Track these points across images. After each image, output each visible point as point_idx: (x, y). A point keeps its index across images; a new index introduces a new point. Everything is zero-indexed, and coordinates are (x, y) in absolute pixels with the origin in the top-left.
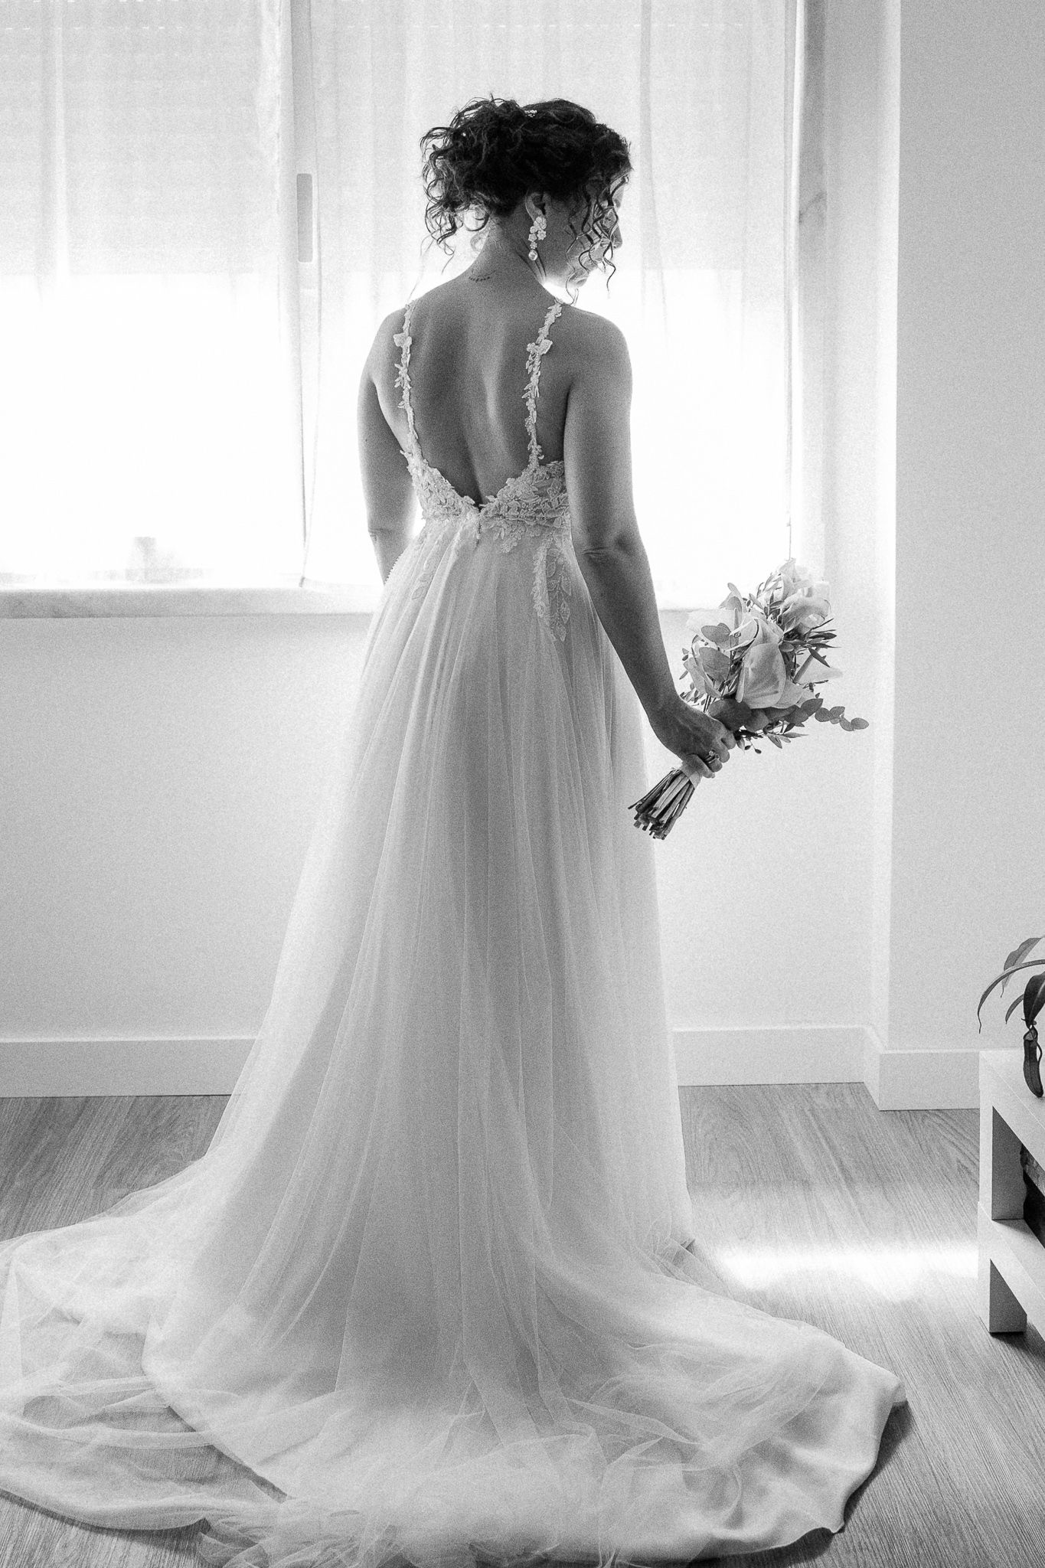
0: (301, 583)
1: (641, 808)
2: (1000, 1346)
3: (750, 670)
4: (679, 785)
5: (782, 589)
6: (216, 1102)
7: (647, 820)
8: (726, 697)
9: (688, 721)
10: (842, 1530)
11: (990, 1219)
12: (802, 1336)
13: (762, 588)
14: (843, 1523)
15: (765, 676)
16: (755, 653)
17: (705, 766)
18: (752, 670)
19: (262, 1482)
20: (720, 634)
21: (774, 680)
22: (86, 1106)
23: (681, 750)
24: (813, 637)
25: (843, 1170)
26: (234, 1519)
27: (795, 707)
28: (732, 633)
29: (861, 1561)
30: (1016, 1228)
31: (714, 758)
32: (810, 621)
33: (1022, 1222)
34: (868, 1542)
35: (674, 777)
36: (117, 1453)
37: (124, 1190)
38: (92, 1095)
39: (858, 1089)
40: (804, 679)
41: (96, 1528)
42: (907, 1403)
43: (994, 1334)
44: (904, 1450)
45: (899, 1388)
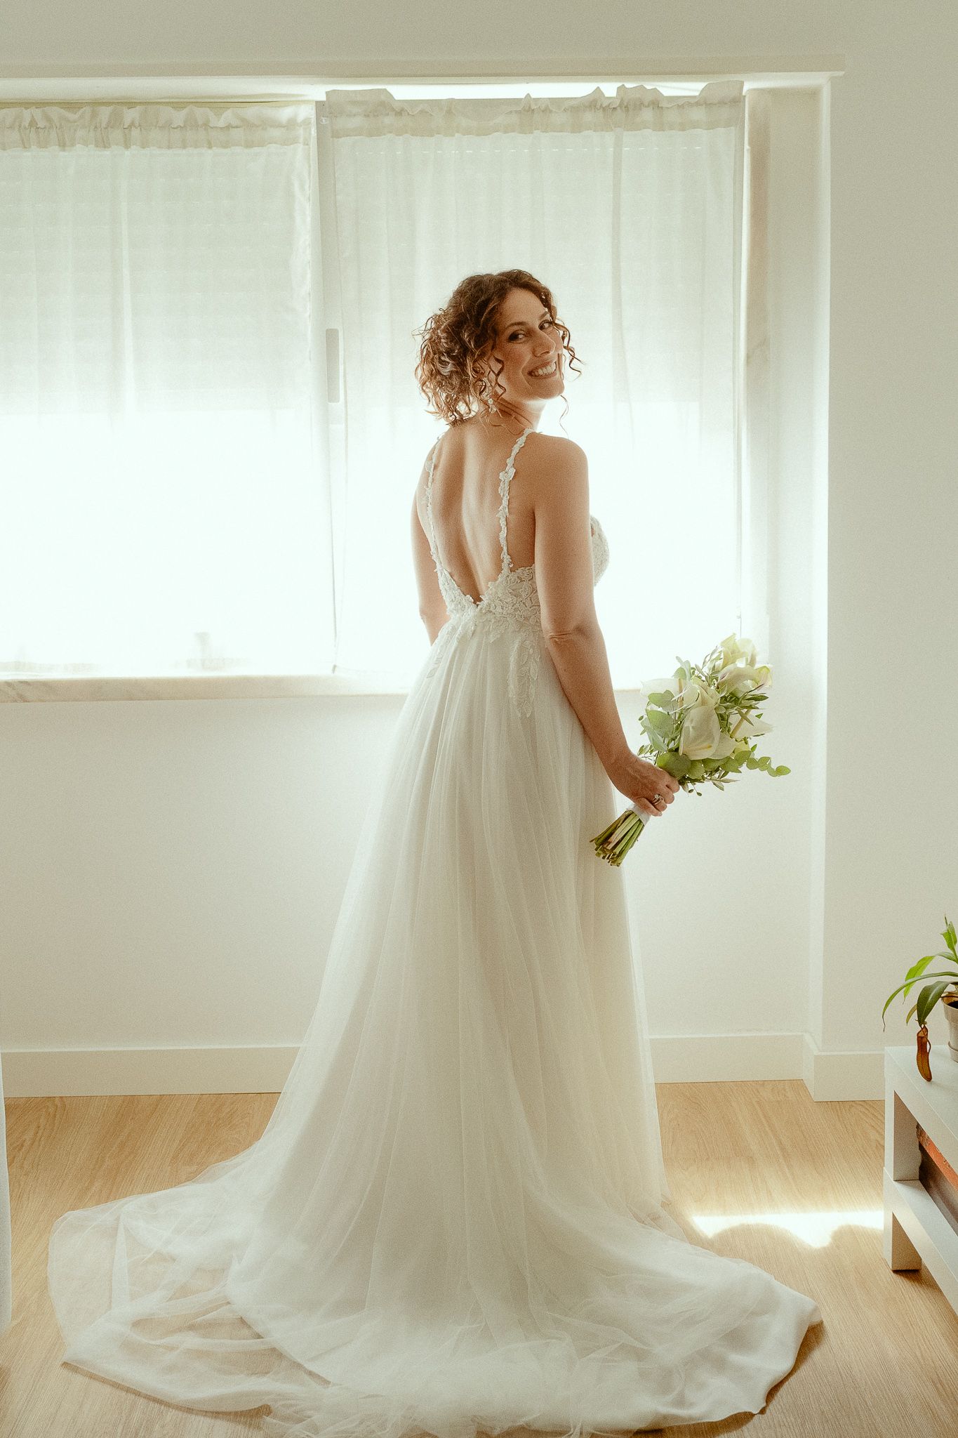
0: (334, 669)
1: (600, 841)
2: (899, 1280)
3: (691, 728)
4: (631, 822)
5: (722, 660)
6: (270, 1098)
7: (604, 850)
8: (670, 751)
9: (637, 771)
10: (763, 1411)
11: (892, 1179)
12: (738, 1270)
13: (707, 660)
14: (765, 1404)
15: (703, 733)
16: (695, 714)
17: (652, 806)
18: (693, 727)
19: (310, 1374)
20: (664, 699)
21: (710, 736)
22: (160, 1103)
23: (633, 794)
24: (748, 699)
25: (783, 1149)
26: (292, 1402)
27: (729, 758)
28: (676, 698)
29: (779, 1434)
30: (914, 1187)
31: (659, 800)
32: (745, 686)
33: (919, 1183)
34: (785, 1421)
35: (627, 816)
36: (200, 1354)
37: (195, 1167)
38: (166, 1093)
39: (798, 1085)
40: (739, 735)
41: (189, 1409)
42: (822, 1322)
43: (896, 1272)
44: (817, 1356)
45: (816, 1310)
